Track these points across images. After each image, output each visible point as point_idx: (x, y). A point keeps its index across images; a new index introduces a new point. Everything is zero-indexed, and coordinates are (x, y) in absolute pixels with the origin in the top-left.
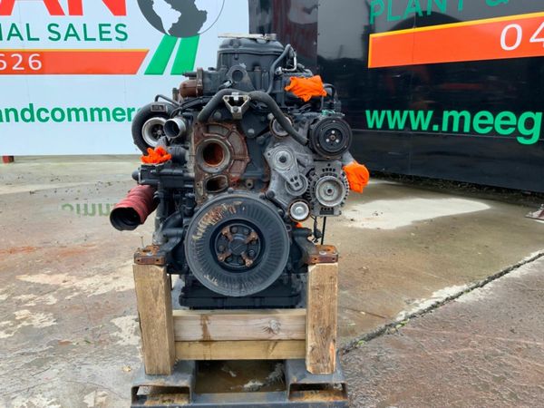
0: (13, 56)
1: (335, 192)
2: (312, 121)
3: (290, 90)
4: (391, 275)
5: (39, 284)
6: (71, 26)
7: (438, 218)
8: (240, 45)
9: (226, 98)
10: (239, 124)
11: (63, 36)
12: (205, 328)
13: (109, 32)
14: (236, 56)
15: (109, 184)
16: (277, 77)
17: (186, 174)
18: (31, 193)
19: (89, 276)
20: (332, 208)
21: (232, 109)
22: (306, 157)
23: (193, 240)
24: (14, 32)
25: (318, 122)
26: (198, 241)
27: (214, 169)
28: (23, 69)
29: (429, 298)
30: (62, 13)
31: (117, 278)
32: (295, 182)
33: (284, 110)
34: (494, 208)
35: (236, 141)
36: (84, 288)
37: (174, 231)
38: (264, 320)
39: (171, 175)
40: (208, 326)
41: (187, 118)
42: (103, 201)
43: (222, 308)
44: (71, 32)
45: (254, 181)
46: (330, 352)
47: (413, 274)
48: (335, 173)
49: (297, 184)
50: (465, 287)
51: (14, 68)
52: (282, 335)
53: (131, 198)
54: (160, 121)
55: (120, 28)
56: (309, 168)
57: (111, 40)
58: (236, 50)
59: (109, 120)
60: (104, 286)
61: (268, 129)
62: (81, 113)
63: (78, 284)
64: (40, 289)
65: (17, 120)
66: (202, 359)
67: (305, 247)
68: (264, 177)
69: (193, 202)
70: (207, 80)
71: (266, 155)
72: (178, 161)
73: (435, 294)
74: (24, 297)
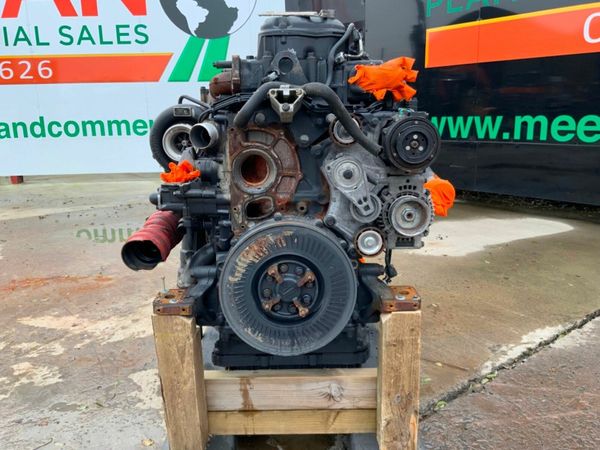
0: (20, 63)
1: (417, 217)
2: (385, 123)
3: (355, 83)
4: (469, 315)
5: (44, 328)
6: (85, 28)
7: (515, 242)
8: (288, 24)
9: (273, 92)
10: (287, 129)
11: (76, 40)
12: (245, 394)
13: (127, 34)
14: (283, 39)
15: (130, 206)
16: (337, 66)
17: (219, 196)
18: (41, 218)
19: (103, 318)
20: (412, 238)
21: (281, 107)
22: (377, 172)
23: (229, 283)
24: (21, 36)
25: (394, 125)
26: (236, 284)
27: (256, 189)
28: (31, 77)
29: (518, 343)
30: (75, 14)
31: (137, 320)
32: (365, 204)
33: (350, 109)
34: (578, 228)
35: (284, 152)
36: (98, 333)
37: (205, 270)
38: (322, 384)
39: (200, 197)
40: (250, 392)
41: (220, 122)
42: (124, 226)
43: (267, 368)
44: (85, 35)
45: (308, 203)
46: (411, 426)
47: (494, 312)
48: (416, 191)
49: (367, 208)
50: (560, 328)
51: (22, 77)
52: (345, 403)
53: (149, 227)
54: (186, 129)
55: (140, 30)
56: (382, 186)
57: (129, 43)
58: (283, 31)
59: (128, 133)
60: (120, 331)
61: (326, 135)
62: (98, 126)
63: (90, 328)
64: (45, 336)
65: (26, 136)
66: (243, 433)
67: (376, 289)
68: (321, 197)
69: (229, 233)
70: (246, 72)
71: (324, 169)
72: (209, 179)
73: (525, 339)
74: (25, 346)
